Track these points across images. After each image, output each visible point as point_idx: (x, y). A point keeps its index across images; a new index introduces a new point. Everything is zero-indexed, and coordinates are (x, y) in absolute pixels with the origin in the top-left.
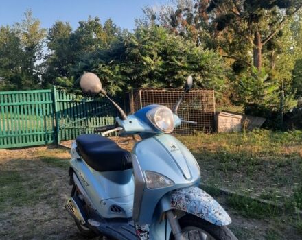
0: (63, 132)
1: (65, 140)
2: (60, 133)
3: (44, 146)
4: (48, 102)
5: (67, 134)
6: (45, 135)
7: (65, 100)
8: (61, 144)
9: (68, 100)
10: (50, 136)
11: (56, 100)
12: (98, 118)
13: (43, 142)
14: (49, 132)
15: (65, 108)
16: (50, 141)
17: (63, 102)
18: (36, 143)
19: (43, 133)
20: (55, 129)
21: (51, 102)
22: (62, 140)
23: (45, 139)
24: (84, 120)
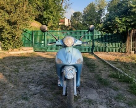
0: (96, 48)
1: (97, 51)
2: (94, 48)
3: (88, 53)
4: (91, 35)
5: (98, 49)
6: (89, 48)
7: (98, 34)
8: (94, 53)
9: (99, 34)
10: (90, 49)
11: (94, 34)
12: (115, 43)
13: (88, 51)
14: (91, 47)
15: (98, 38)
16: (90, 51)
17: (97, 35)
18: (85, 51)
19: (88, 47)
20: (93, 46)
21: (92, 35)
22: (95, 51)
23: (88, 50)
24: (106, 44)
